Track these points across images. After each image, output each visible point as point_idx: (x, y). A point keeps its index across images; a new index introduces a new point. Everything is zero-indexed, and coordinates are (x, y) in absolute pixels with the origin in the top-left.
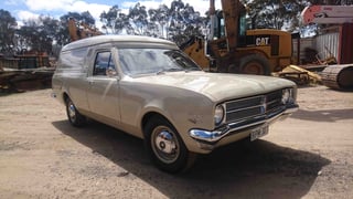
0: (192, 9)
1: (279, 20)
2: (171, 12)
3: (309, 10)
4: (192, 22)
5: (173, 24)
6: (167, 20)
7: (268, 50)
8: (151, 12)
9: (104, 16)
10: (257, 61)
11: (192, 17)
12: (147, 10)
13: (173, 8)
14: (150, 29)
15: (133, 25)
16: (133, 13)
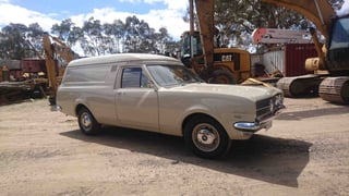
0: (147, 25)
1: (226, 38)
2: (126, 27)
3: (258, 32)
4: (147, 37)
5: (129, 38)
6: (123, 35)
7: (232, 66)
8: (106, 26)
9: (56, 28)
10: (225, 75)
11: (147, 33)
12: (102, 23)
13: (128, 24)
14: (106, 42)
15: (88, 39)
16: (88, 26)
